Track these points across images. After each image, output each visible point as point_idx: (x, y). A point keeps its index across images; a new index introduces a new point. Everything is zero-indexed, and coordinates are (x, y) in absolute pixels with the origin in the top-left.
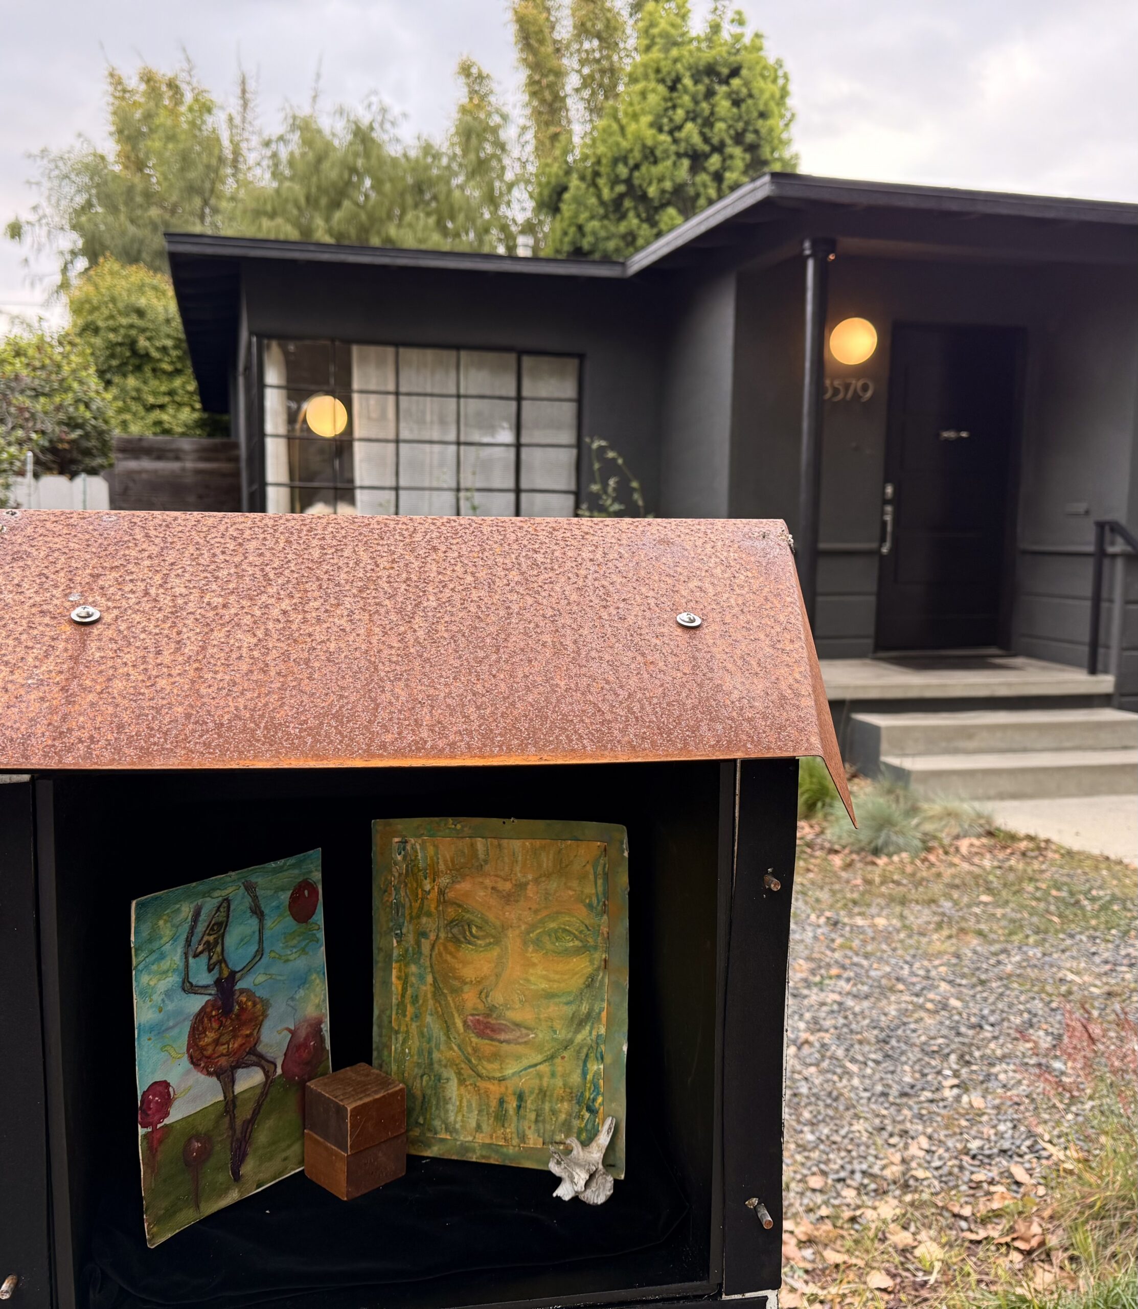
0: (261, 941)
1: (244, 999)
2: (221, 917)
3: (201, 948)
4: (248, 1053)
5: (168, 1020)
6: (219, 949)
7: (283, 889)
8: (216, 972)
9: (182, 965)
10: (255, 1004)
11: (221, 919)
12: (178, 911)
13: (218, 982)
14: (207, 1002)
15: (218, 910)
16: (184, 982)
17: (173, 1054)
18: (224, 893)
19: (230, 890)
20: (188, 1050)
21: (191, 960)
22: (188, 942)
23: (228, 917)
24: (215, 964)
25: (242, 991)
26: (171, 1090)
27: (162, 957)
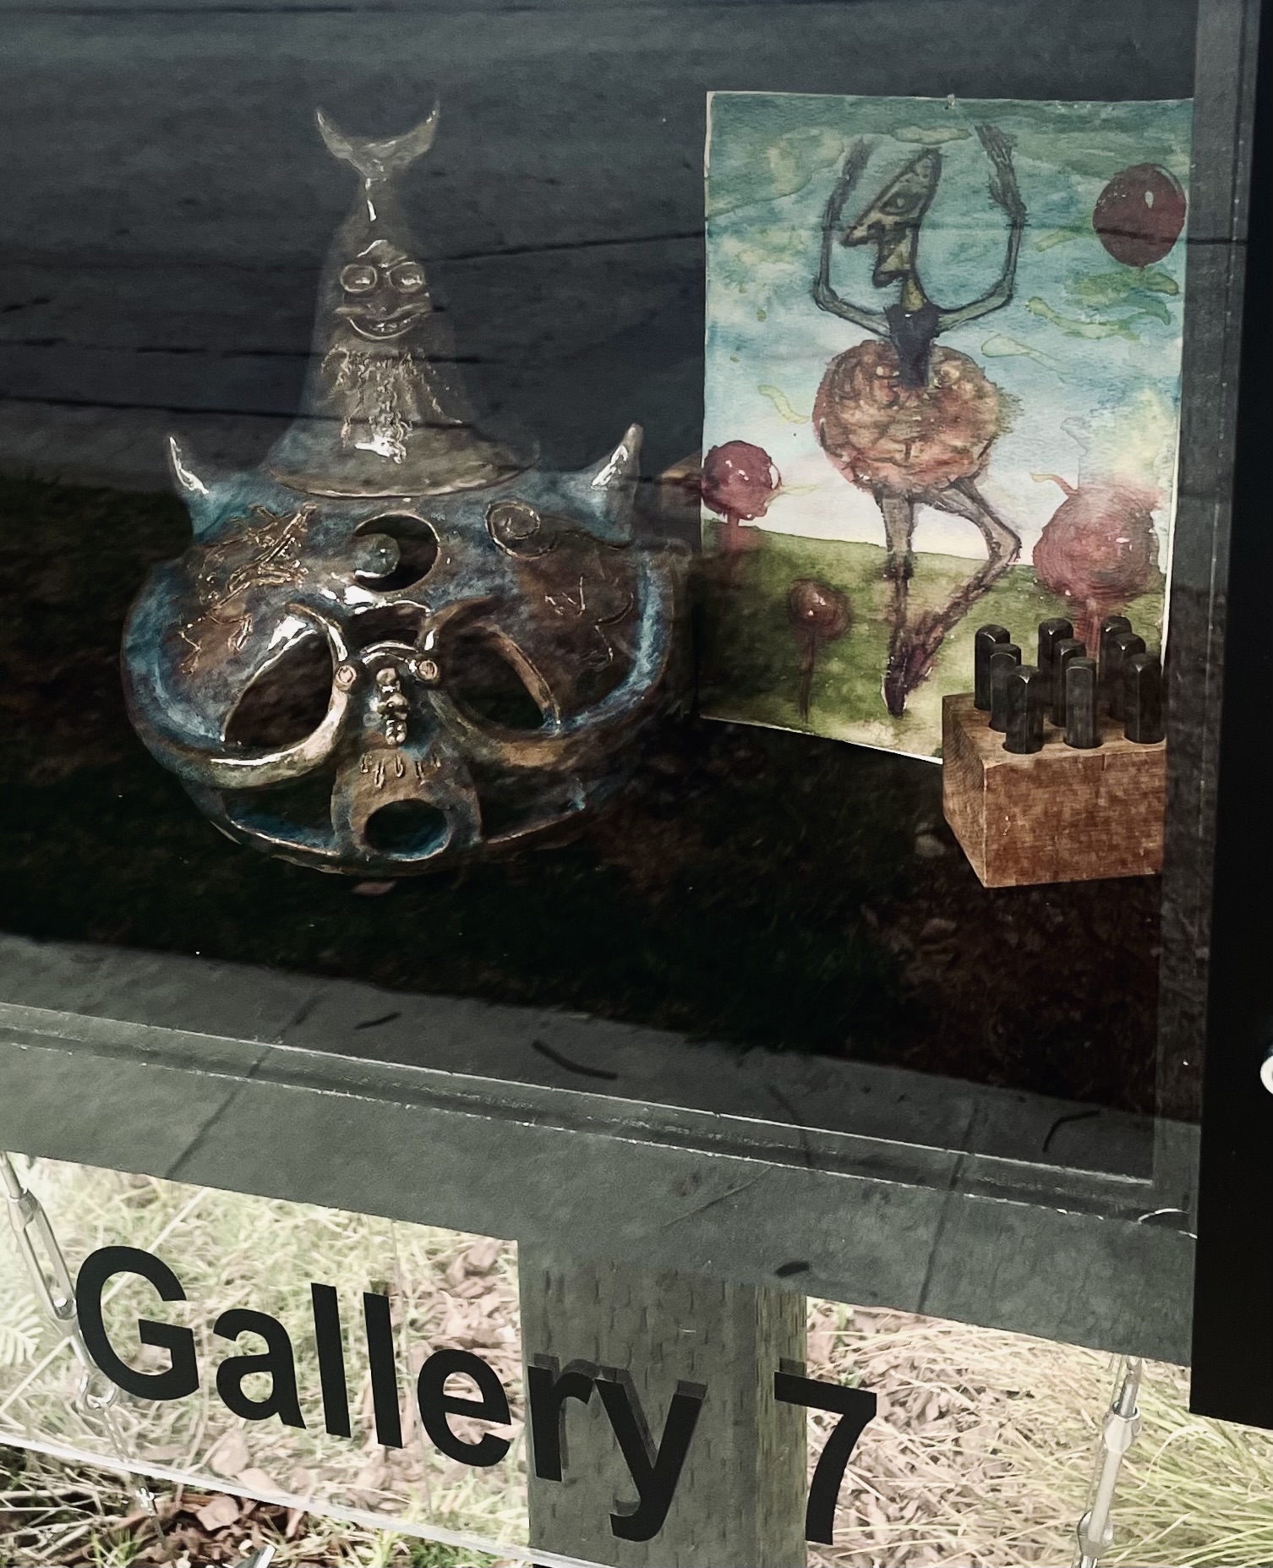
0: (1010, 266)
1: (955, 374)
2: (917, 182)
3: (860, 232)
4: (953, 485)
5: (777, 341)
6: (904, 248)
7: (1083, 168)
8: (892, 291)
9: (815, 249)
10: (980, 394)
11: (916, 189)
12: (815, 141)
13: (893, 314)
14: (866, 343)
15: (910, 168)
16: (817, 283)
17: (784, 408)
18: (930, 136)
19: (945, 134)
20: (816, 417)
21: (837, 249)
22: (833, 211)
23: (932, 189)
24: (893, 275)
25: (950, 355)
26: (772, 470)
27: (773, 217)
